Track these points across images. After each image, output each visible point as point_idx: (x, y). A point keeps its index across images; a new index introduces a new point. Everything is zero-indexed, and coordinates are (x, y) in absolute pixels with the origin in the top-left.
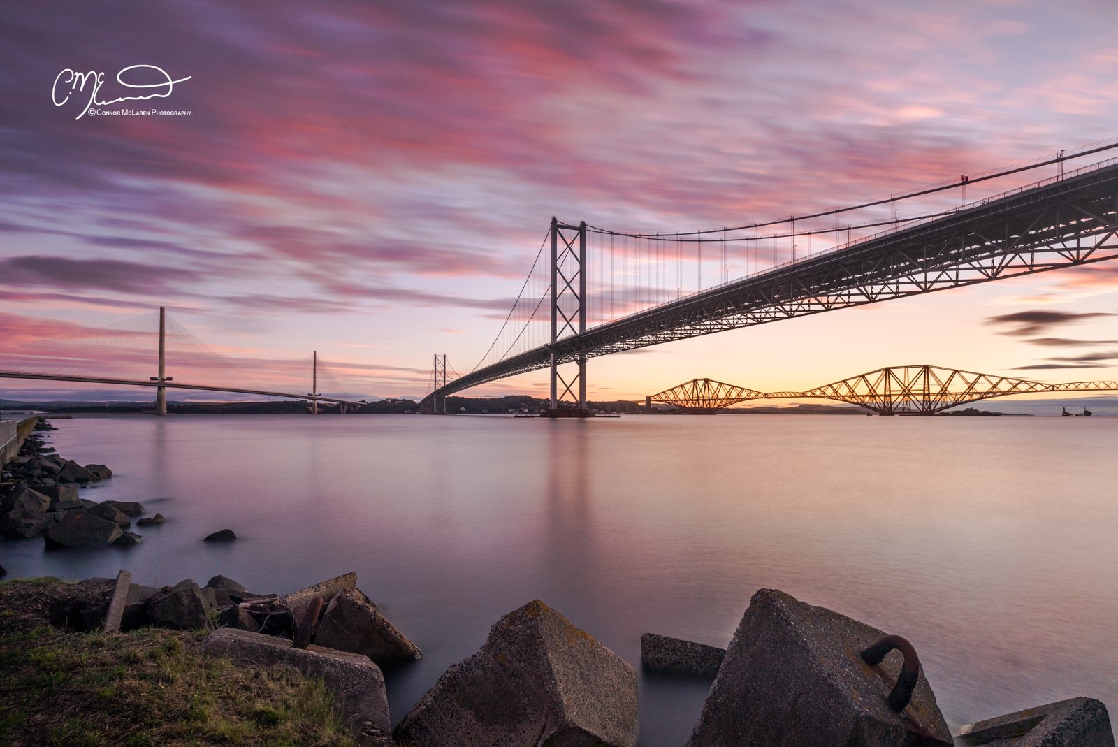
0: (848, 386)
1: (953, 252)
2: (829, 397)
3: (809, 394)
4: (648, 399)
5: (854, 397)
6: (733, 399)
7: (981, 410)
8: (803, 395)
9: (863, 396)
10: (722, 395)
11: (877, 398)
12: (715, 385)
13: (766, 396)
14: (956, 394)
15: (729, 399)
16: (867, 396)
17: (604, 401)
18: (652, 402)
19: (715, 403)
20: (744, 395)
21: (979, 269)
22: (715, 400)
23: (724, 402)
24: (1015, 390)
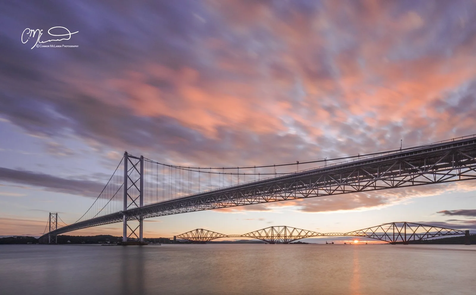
0: (259, 233)
1: (294, 187)
2: (252, 237)
3: (244, 236)
4: (175, 237)
5: (261, 237)
6: (214, 237)
7: (303, 242)
8: (242, 236)
9: (264, 237)
10: (209, 236)
11: (269, 237)
12: (206, 232)
13: (227, 236)
14: (295, 236)
15: (212, 237)
16: (265, 237)
17: (153, 238)
18: (177, 239)
19: (206, 239)
20: (218, 236)
21: (302, 194)
22: (206, 238)
23: (210, 239)
24: (312, 235)
